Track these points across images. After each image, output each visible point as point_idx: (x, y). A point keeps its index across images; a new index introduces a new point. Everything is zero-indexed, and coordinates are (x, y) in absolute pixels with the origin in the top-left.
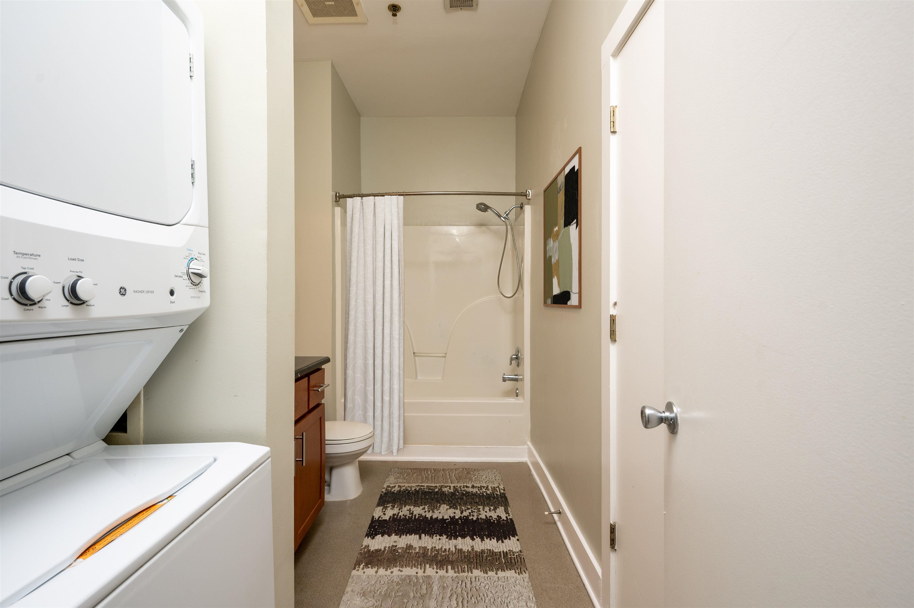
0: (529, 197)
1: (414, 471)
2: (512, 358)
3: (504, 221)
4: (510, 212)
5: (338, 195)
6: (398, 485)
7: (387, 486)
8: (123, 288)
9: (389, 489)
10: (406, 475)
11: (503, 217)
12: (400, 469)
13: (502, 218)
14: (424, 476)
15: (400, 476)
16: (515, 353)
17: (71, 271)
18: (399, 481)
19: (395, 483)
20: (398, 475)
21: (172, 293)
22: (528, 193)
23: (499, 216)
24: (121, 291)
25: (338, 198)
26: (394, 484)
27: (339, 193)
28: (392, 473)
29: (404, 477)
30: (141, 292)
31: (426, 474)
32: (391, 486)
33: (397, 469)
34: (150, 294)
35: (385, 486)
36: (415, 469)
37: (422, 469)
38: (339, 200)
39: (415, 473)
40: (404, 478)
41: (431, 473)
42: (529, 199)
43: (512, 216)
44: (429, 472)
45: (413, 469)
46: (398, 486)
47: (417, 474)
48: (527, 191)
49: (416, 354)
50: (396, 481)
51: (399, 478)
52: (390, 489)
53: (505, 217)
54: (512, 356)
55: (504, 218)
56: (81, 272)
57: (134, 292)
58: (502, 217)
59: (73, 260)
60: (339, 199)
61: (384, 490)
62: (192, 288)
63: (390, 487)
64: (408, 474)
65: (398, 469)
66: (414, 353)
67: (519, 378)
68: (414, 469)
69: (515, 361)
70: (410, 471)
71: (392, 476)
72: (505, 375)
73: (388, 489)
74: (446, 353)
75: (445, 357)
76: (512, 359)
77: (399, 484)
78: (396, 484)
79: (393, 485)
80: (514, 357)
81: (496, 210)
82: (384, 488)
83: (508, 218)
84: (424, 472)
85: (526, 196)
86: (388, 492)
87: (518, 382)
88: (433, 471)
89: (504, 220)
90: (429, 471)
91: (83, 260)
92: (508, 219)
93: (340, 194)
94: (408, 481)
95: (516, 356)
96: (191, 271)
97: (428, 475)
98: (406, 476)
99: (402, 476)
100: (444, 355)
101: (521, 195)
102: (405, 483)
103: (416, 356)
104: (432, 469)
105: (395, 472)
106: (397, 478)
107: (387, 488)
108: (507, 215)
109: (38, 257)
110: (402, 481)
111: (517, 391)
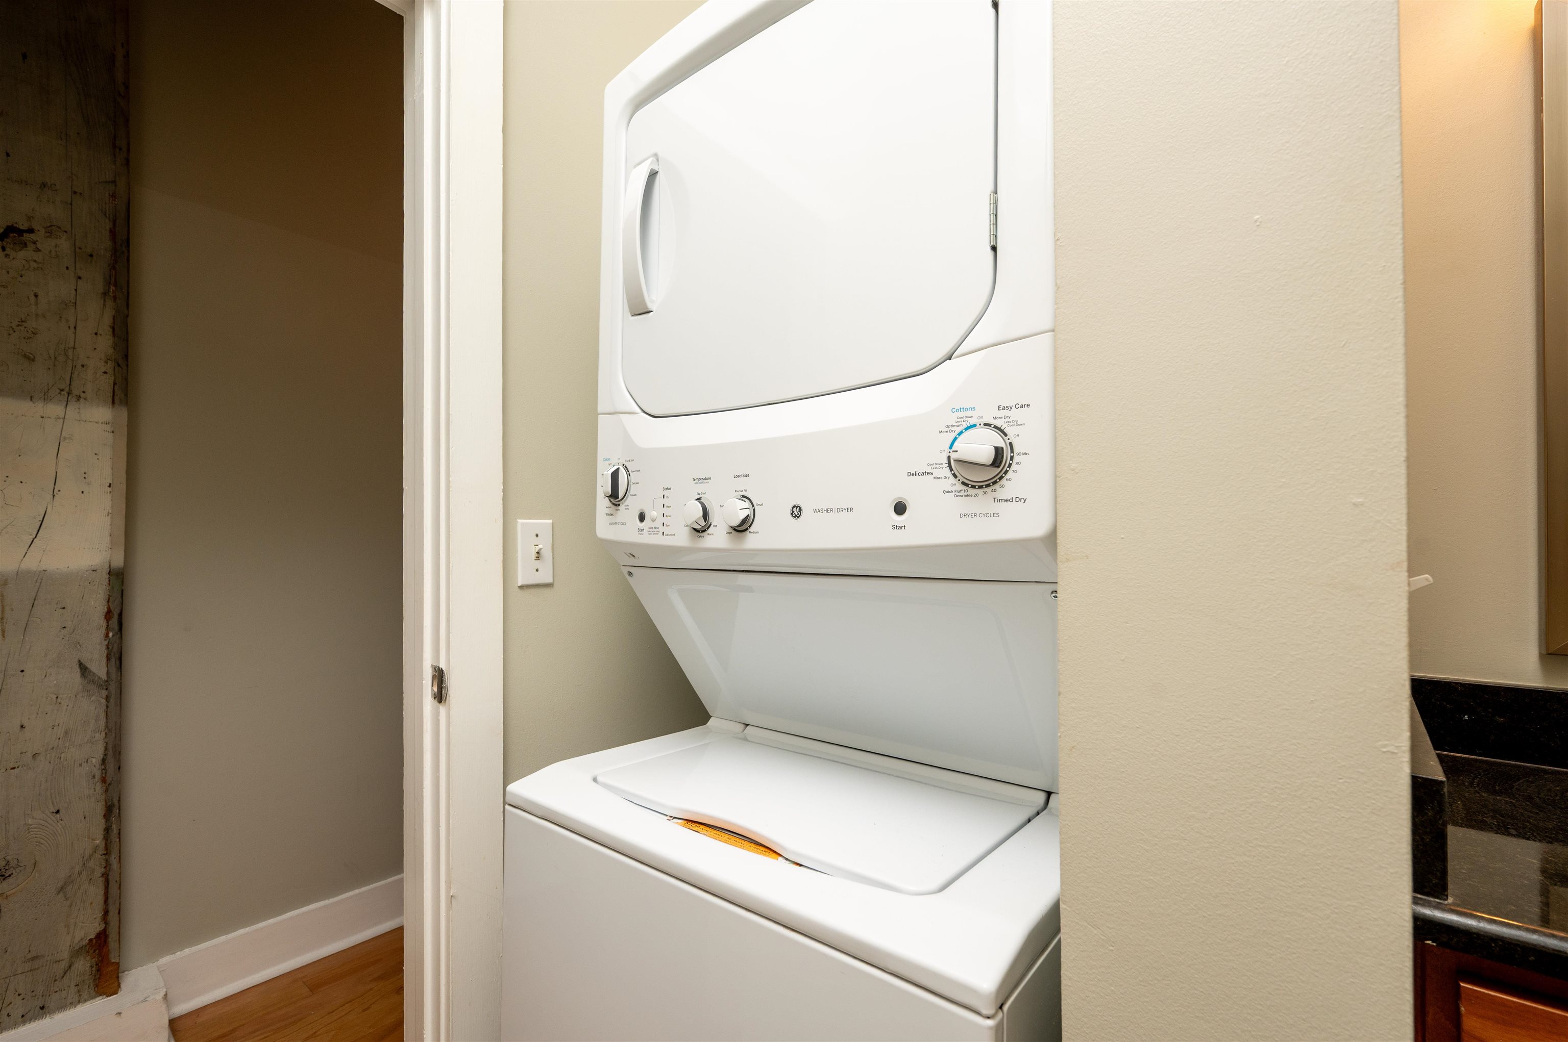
8: (798, 506)
17: (736, 491)
21: (900, 509)
24: (793, 512)
30: (827, 511)
34: (845, 514)
56: (746, 491)
57: (815, 511)
59: (739, 476)
62: (966, 494)
91: (748, 475)
96: (954, 456)
109: (709, 480)
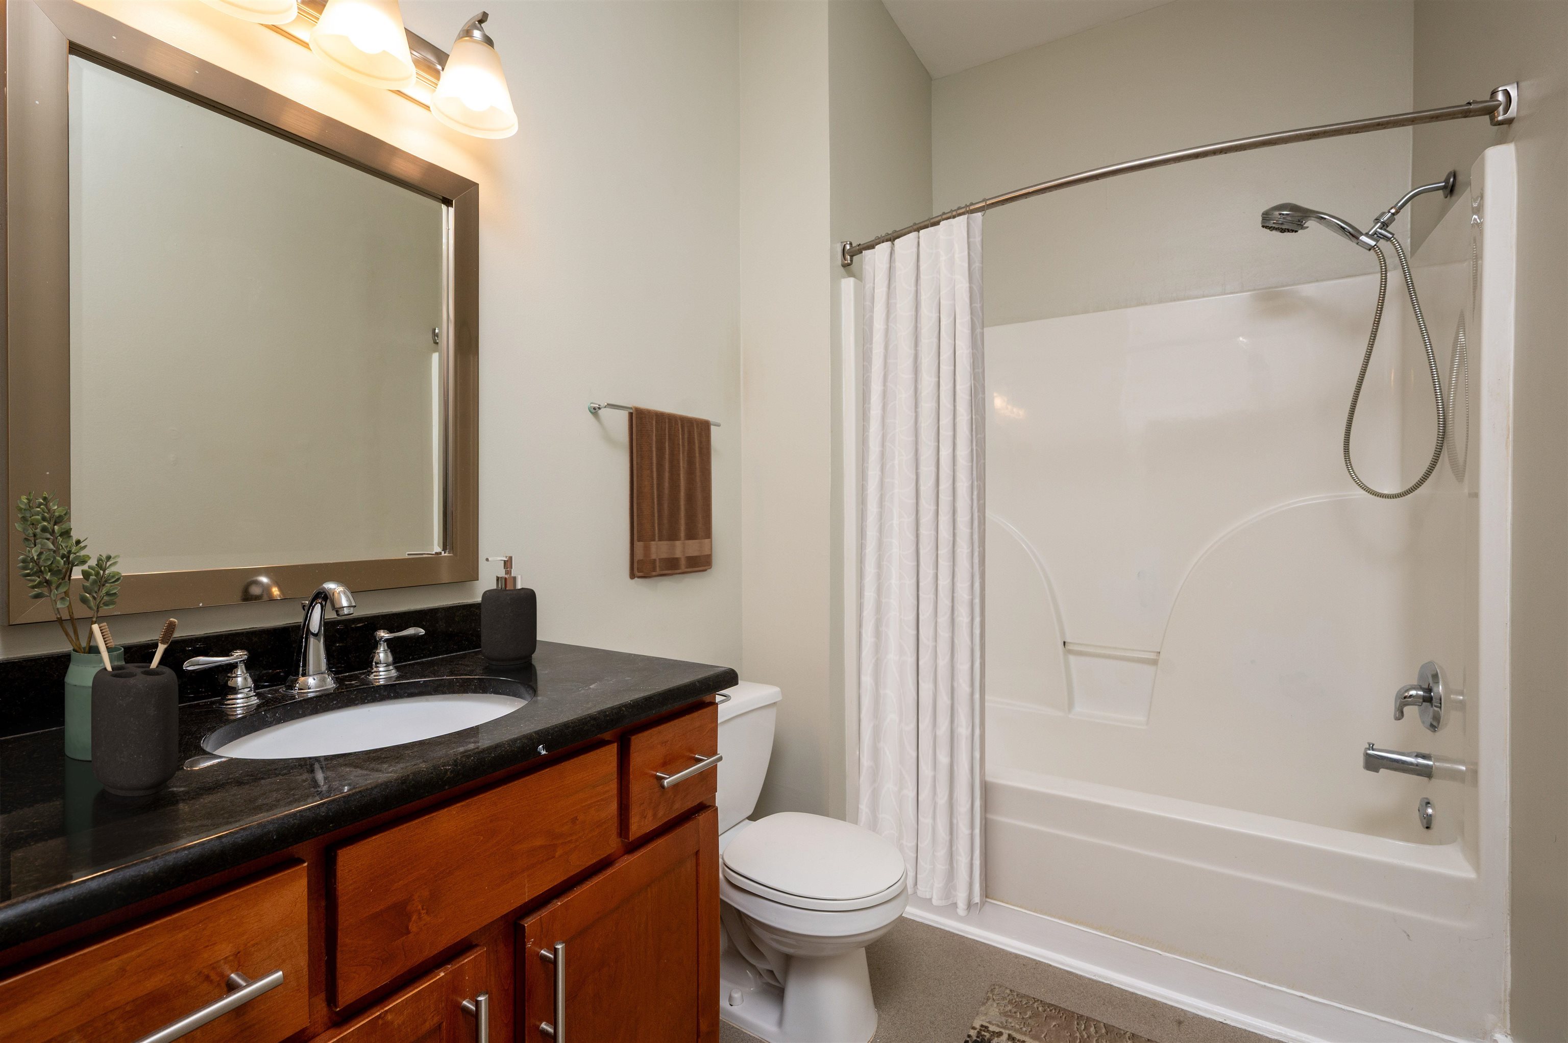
0: (1506, 110)
1: (1051, 1011)
2: (1405, 698)
3: (1371, 248)
4: (1397, 212)
5: (848, 247)
6: (1008, 1032)
7: (982, 1026)
9: (985, 1034)
10: (1029, 1013)
11: (1367, 235)
12: (1015, 994)
13: (1363, 238)
14: (1078, 1035)
15: (1015, 1013)
16: (1415, 683)
18: (1011, 1023)
19: (1000, 1025)
20: (1010, 1007)
22: (1500, 97)
23: (1354, 235)
25: (849, 257)
26: (998, 1026)
27: (851, 244)
28: (994, 997)
29: (1023, 1018)
31: (1084, 1033)
32: (992, 1028)
33: (1008, 991)
35: (977, 1024)
36: (1056, 1007)
37: (1073, 1013)
38: (851, 261)
39: (1053, 1018)
40: (1024, 1022)
41: (1096, 1032)
42: (1509, 122)
43: (1402, 227)
44: (1092, 1029)
45: (1050, 1005)
46: (1009, 1035)
47: (1059, 1022)
48: (1494, 93)
49: (1068, 647)
50: (1003, 1019)
51: (1011, 1016)
52: (987, 1035)
53: (1375, 233)
54: (1407, 690)
55: (1371, 237)
58: (1362, 234)
60: (852, 257)
61: (973, 1033)
63: (988, 1031)
64: (1035, 1015)
65: (1011, 991)
66: (1064, 643)
67: (1437, 768)
68: (1052, 1005)
69: (1416, 708)
70: (1040, 1009)
71: (995, 1005)
72: (1373, 750)
73: (983, 1033)
74: (1159, 653)
75: (1154, 662)
76: (1403, 701)
77: (1010, 1032)
78: (1005, 1028)
79: (997, 1030)
80: (1413, 692)
81: (1337, 216)
82: (974, 1028)
83: (1390, 236)
84: (1078, 1024)
85: (1490, 111)
86: (982, 1041)
87: (1433, 780)
88: (1104, 1031)
89: (1373, 243)
90: (1091, 1026)
92: (1388, 239)
93: (854, 245)
94: (1033, 1032)
95: (1421, 693)
97: (1088, 1037)
98: (1030, 1017)
99: (1020, 1013)
100: (1152, 656)
101: (1466, 114)
102: (1025, 1034)
103: (1070, 652)
104: (1102, 1025)
105: (1004, 998)
106: (1005, 1014)
107: (980, 1030)
108: (1385, 225)
110: (1017, 1026)
111: (1430, 811)
